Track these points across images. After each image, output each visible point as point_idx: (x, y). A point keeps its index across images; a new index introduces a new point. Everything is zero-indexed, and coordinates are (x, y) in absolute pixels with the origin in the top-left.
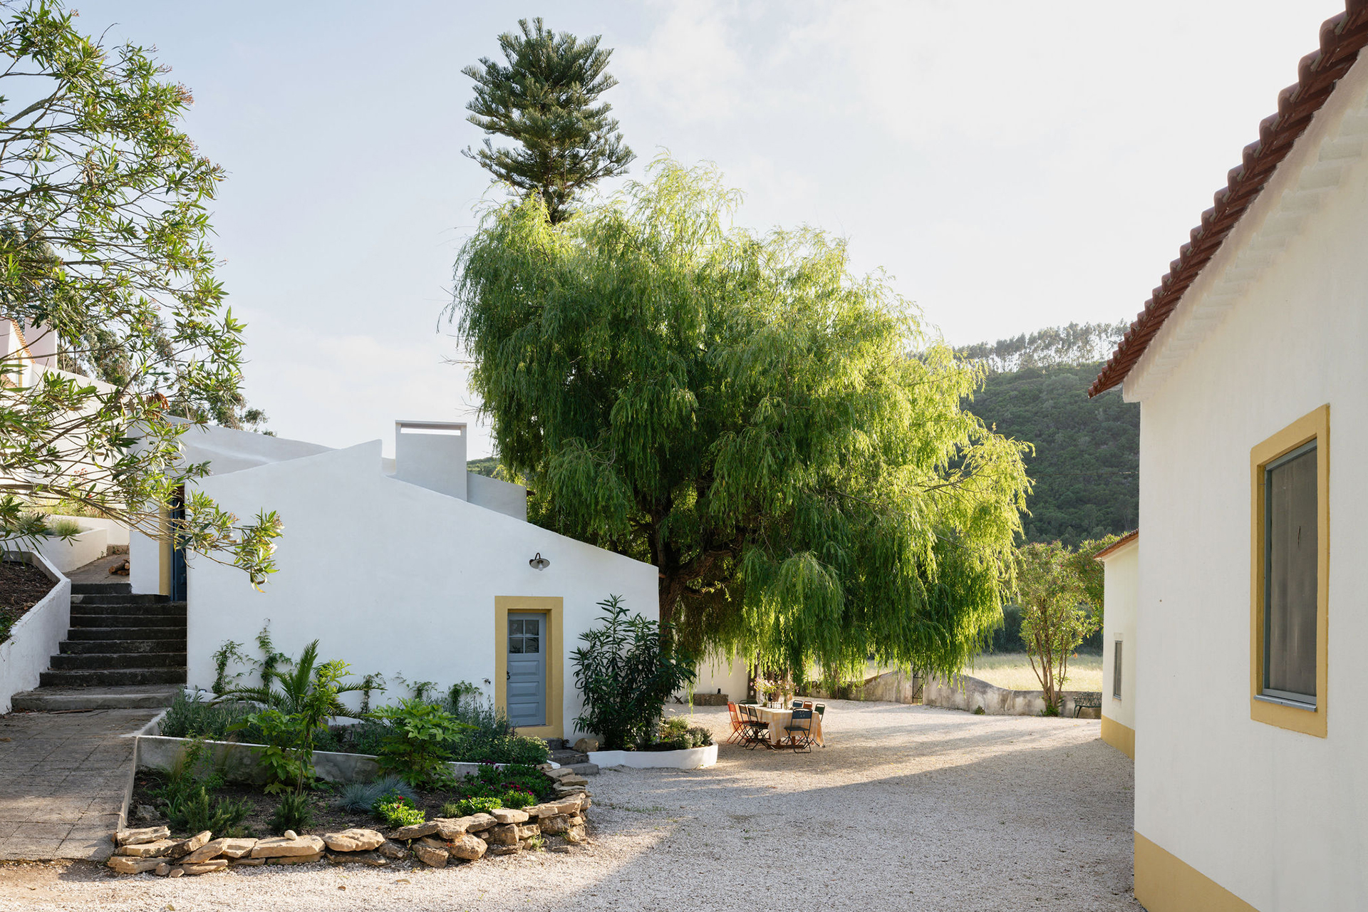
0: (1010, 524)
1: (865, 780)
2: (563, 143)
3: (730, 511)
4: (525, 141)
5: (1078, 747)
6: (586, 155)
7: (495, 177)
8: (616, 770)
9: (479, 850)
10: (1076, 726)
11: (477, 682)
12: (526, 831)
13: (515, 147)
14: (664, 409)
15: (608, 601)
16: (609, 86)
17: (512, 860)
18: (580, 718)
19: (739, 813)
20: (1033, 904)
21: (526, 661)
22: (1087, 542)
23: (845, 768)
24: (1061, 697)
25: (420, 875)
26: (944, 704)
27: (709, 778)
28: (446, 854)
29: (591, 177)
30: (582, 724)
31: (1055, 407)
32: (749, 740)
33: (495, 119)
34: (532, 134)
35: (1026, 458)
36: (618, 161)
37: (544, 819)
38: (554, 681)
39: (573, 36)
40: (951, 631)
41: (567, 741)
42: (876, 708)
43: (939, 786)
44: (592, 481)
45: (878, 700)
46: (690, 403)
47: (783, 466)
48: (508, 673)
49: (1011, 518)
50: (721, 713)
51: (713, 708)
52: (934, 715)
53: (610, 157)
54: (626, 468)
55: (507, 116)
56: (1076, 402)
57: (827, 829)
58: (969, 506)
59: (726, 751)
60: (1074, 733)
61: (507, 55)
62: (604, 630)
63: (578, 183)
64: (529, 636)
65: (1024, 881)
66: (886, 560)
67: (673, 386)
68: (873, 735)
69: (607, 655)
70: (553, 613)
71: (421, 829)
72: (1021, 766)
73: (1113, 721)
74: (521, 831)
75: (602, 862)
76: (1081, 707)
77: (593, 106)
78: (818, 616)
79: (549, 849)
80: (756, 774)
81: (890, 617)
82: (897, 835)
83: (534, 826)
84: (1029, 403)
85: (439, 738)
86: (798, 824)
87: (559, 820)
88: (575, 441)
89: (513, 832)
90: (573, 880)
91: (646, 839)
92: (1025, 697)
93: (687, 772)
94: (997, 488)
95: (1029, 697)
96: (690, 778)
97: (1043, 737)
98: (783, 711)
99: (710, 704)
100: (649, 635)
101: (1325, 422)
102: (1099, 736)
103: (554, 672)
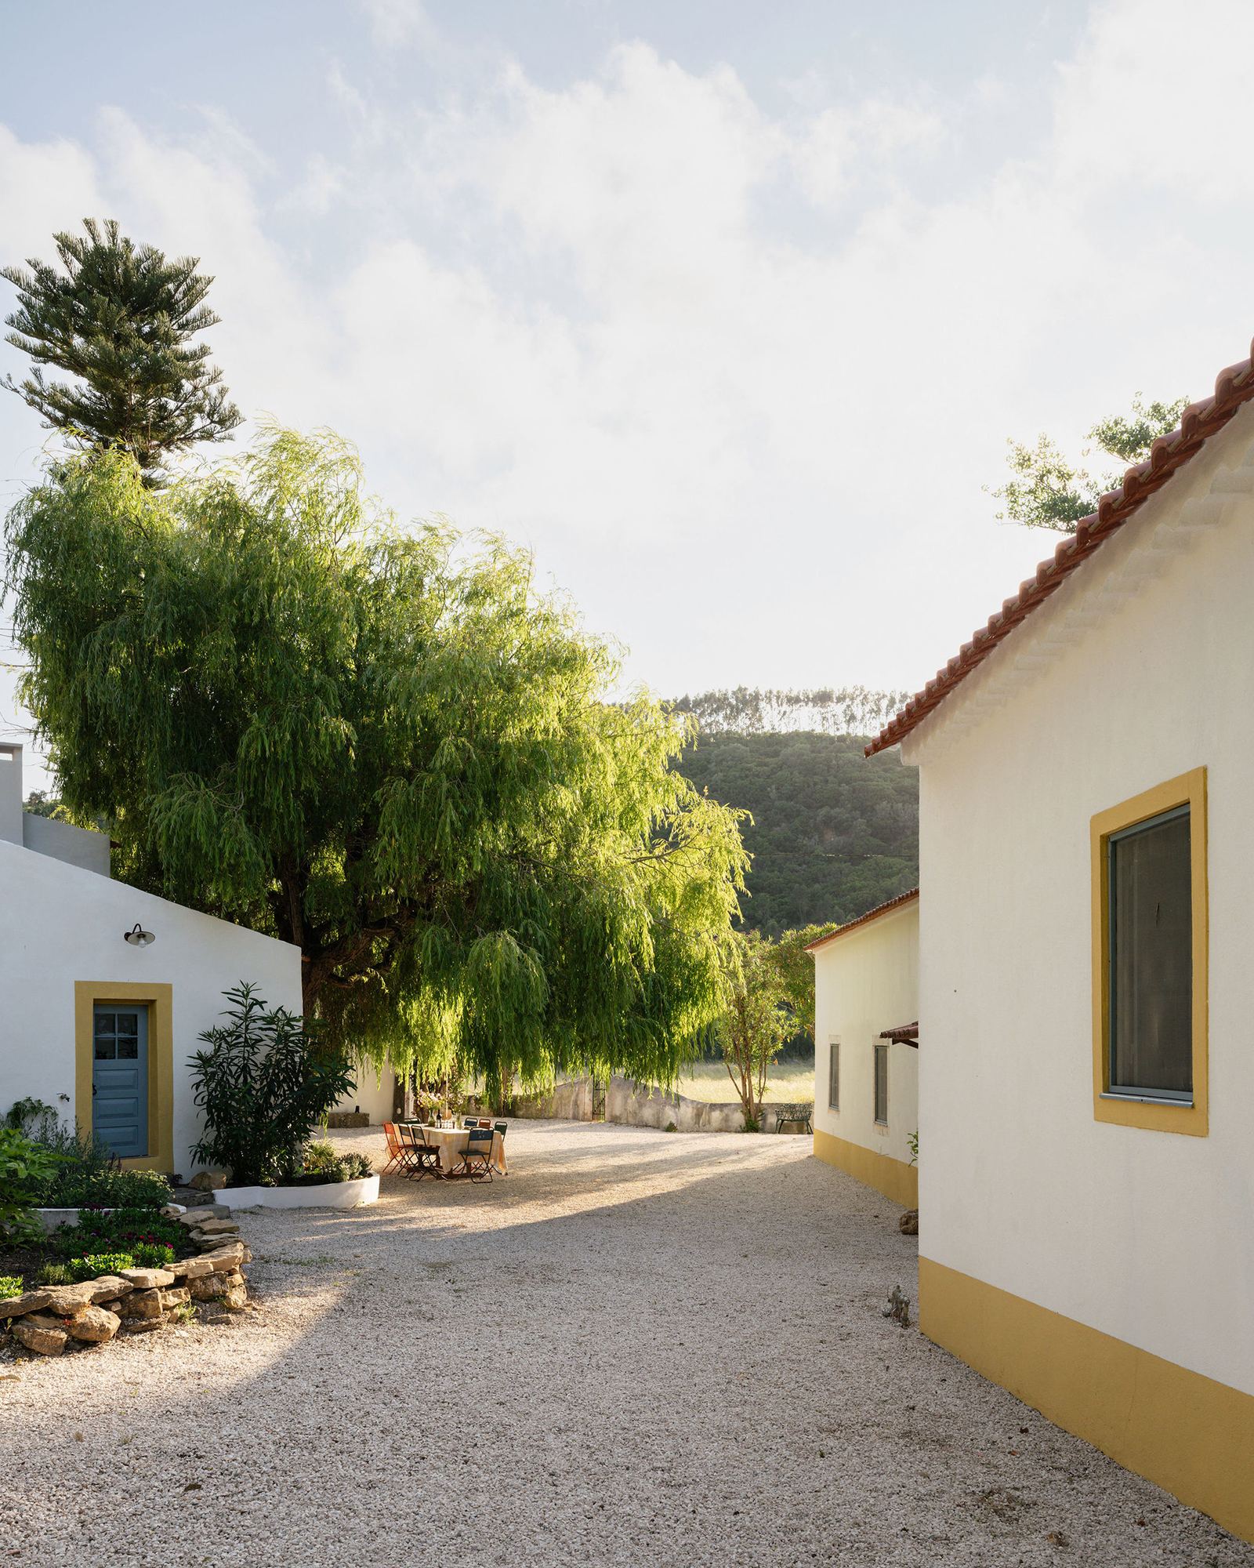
0: (726, 905)
1: (568, 1213)
2: (146, 387)
3: (401, 877)
4: (92, 378)
5: (793, 1165)
6: (177, 408)
7: (48, 421)
8: (255, 1212)
9: (111, 1327)
10: (783, 1143)
11: (49, 1099)
12: (171, 1298)
13: (77, 385)
14: (312, 742)
15: (238, 990)
16: (206, 325)
17: (155, 1338)
18: (199, 1145)
19: (432, 1260)
20: (820, 1348)
21: (119, 1069)
22: (788, 933)
23: (540, 1199)
24: (761, 1110)
25: (27, 1369)
26: (631, 1120)
27: (377, 1218)
28: (64, 1336)
29: (184, 438)
30: (203, 1153)
31: (724, 781)
32: (412, 1169)
33: (48, 343)
34: (103, 372)
35: (744, 825)
36: (222, 422)
37: (194, 1280)
38: (160, 1097)
39: (160, 252)
40: (668, 1027)
41: (179, 1177)
42: (551, 1127)
43: (658, 1217)
44: (215, 831)
45: (555, 1118)
46: (346, 735)
47: (469, 822)
48: (94, 1086)
49: (727, 898)
50: (362, 1138)
51: (351, 1131)
52: (623, 1134)
53: (210, 415)
54: (257, 817)
55: (66, 342)
56: (747, 776)
57: (547, 1275)
58: (679, 882)
59: (390, 1183)
60: (783, 1150)
61: (66, 262)
62: (232, 1028)
63: (167, 443)
64: (122, 1035)
65: (798, 1321)
66: (596, 942)
67: (323, 715)
68: (560, 1158)
69: (236, 1061)
70: (158, 1004)
71: (24, 1303)
72: (740, 1190)
73: (829, 1135)
74: (164, 1297)
75: (281, 1334)
76: (783, 1121)
77: (186, 346)
78: (516, 1010)
79: (203, 1320)
80: (433, 1211)
81: (600, 1012)
82: (634, 1276)
83: (182, 1291)
84: (696, 774)
85: (23, 1174)
86: (511, 1270)
87: (214, 1280)
88: (187, 777)
89: (155, 1299)
90: (253, 1359)
91: (325, 1297)
92: (721, 1111)
93: (347, 1212)
94: (710, 860)
95: (726, 1110)
96: (353, 1220)
97: (750, 1155)
98: (456, 1131)
99: (347, 1127)
100: (293, 1035)
101: (1201, 786)
102: (812, 1153)
103: (160, 1083)
